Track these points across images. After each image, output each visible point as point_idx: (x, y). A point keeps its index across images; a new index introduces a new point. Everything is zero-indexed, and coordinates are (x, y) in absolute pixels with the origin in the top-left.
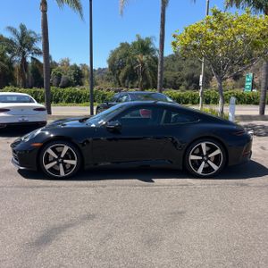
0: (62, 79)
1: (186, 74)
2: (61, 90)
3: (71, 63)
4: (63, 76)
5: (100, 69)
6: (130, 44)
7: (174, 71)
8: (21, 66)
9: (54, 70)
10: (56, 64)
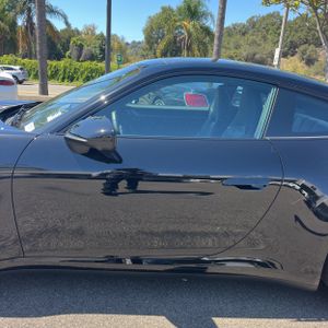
0: (84, 52)
1: (245, 54)
2: (77, 64)
3: (98, 32)
4: (85, 48)
5: (134, 42)
6: (175, 8)
7: (229, 49)
8: (26, 27)
9: (74, 39)
10: (78, 33)
